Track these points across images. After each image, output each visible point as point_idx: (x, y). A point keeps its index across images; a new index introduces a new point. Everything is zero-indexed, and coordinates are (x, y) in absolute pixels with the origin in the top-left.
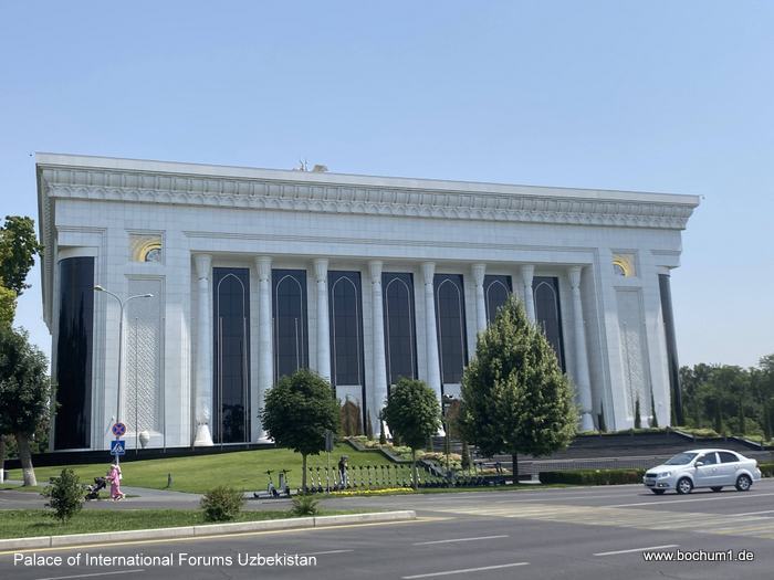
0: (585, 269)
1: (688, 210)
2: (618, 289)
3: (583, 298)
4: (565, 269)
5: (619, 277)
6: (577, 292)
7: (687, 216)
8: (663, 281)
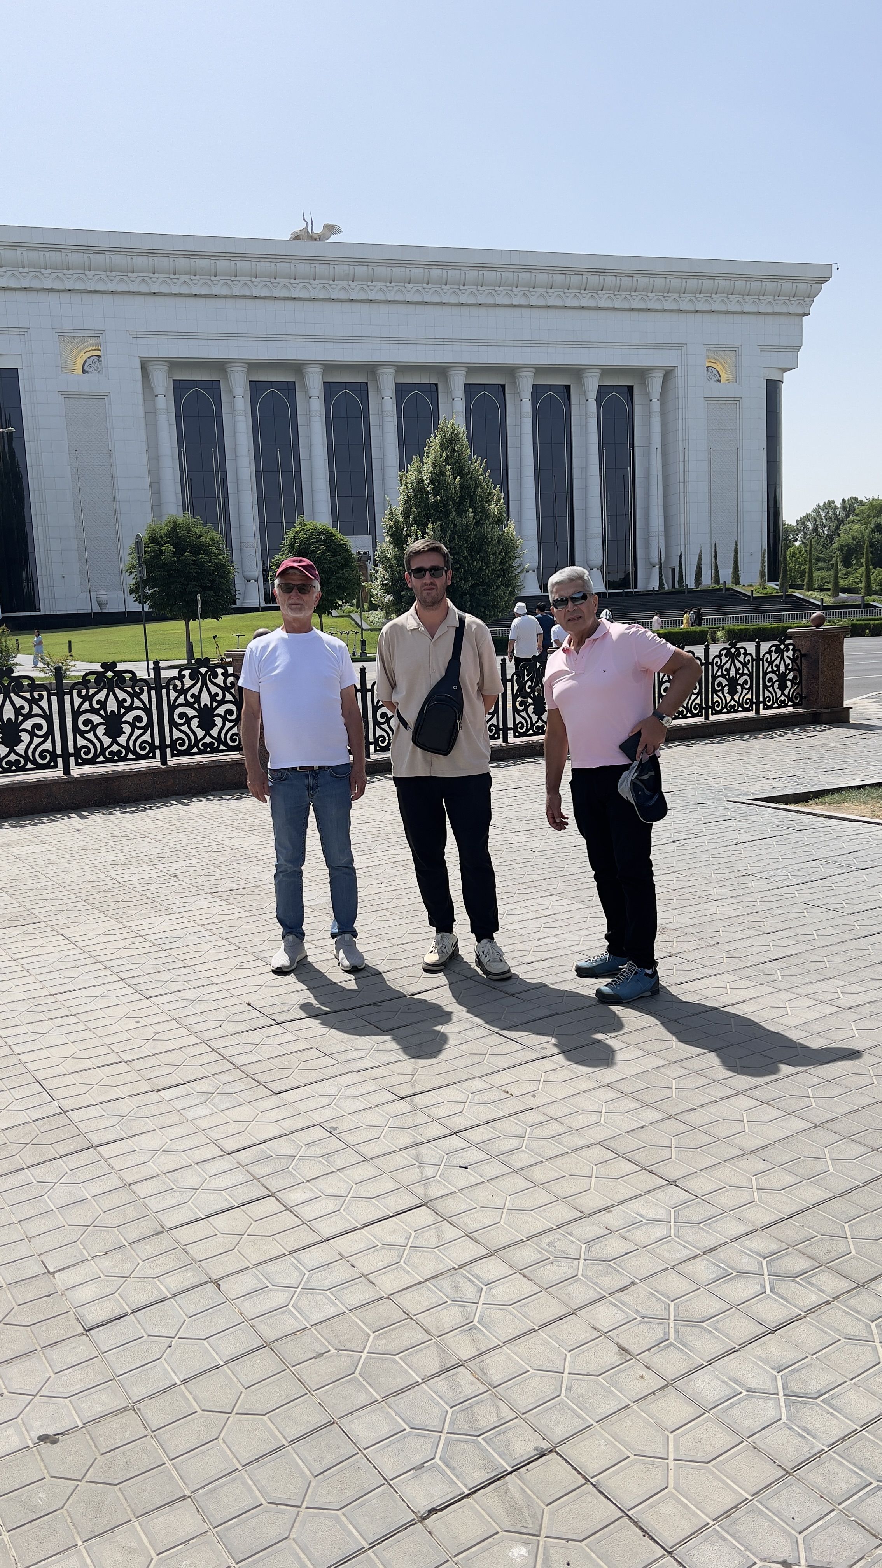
0: (668, 374)
1: (815, 286)
2: (709, 400)
3: (663, 413)
4: (642, 373)
5: (713, 383)
6: (656, 405)
7: (811, 296)
8: (773, 389)
